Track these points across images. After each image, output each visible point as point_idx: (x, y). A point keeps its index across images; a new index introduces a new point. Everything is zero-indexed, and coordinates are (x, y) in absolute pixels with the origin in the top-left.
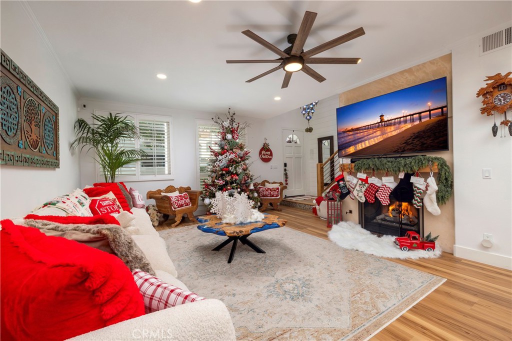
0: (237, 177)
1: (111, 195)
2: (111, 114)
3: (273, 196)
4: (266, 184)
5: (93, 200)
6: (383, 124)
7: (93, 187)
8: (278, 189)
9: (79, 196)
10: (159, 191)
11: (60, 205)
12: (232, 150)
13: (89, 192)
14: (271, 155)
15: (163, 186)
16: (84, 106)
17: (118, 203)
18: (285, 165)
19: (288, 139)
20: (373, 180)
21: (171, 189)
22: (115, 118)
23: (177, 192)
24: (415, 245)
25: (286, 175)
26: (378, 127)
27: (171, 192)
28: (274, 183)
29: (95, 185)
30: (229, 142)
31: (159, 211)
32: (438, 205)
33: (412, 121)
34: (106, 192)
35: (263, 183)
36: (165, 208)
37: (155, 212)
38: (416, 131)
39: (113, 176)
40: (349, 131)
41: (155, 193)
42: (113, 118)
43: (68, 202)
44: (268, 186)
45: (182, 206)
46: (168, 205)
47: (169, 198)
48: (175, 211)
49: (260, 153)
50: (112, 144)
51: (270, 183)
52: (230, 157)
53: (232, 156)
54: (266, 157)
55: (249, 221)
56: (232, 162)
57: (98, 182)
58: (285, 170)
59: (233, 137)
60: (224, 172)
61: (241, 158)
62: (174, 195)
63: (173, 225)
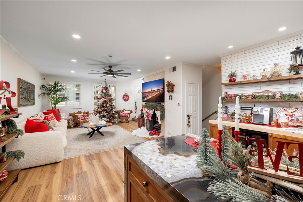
0: (107, 108)
1: (52, 115)
2: (55, 82)
3: (126, 116)
4: (125, 111)
5: (45, 116)
6: (152, 92)
7: (47, 111)
8: (128, 113)
9: (41, 115)
10: (74, 113)
11: (35, 117)
12: (105, 97)
13: (45, 113)
14: (129, 98)
15: (76, 111)
16: (45, 79)
17: (54, 117)
18: (136, 103)
19: (137, 91)
20: (148, 111)
21: (80, 112)
22: (57, 83)
23: (83, 114)
24: (153, 134)
25: (136, 107)
26: (151, 92)
27: (80, 113)
28: (128, 110)
29: (47, 110)
30: (104, 93)
31: (74, 121)
32: (161, 120)
33: (158, 92)
34: (51, 113)
35: (123, 111)
36: (76, 120)
37: (72, 122)
38: (159, 95)
39: (55, 107)
40: (144, 93)
41: (72, 114)
42: (56, 83)
43: (37, 116)
44: (125, 112)
45: (83, 119)
46: (77, 119)
47: (78, 116)
48: (80, 121)
49: (123, 97)
50: (55, 95)
51: (126, 111)
52: (104, 100)
53: (105, 100)
54: (126, 99)
55: (98, 124)
56: (105, 102)
57: (49, 109)
58: (136, 105)
59: (106, 91)
60: (101, 106)
61: (109, 100)
62: (80, 115)
63: (79, 127)
